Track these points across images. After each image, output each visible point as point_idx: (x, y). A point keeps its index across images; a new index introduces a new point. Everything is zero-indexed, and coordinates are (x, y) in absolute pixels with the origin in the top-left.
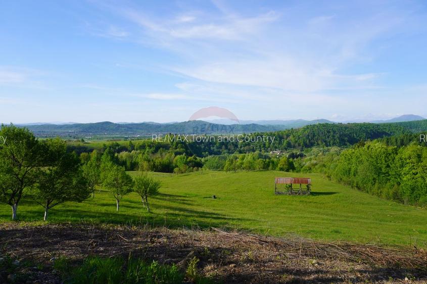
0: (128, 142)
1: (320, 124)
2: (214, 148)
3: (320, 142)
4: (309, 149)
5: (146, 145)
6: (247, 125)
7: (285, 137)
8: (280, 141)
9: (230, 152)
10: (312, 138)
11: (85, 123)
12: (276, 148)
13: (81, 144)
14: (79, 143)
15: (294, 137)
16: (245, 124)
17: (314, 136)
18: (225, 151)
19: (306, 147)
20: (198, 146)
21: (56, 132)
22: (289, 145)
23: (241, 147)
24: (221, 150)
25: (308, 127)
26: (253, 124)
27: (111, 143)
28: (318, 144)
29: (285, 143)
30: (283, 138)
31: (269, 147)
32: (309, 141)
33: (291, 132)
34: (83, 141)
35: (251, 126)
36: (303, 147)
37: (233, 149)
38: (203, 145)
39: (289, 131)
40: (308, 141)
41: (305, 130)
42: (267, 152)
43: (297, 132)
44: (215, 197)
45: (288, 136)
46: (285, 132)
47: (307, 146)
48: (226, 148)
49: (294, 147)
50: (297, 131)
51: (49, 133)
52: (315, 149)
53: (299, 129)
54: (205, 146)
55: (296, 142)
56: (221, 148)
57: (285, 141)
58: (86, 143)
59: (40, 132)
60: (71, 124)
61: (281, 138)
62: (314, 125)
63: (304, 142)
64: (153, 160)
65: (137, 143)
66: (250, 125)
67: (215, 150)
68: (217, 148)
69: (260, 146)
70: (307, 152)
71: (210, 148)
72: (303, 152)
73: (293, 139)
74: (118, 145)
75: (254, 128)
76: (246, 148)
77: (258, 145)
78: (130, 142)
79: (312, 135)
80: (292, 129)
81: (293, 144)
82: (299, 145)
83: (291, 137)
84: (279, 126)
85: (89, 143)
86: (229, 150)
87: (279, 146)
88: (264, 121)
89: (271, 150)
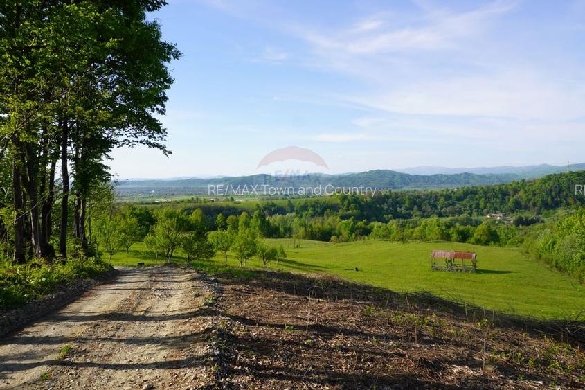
0: (286, 202)
1: (572, 173)
2: (402, 210)
3: (570, 200)
4: (551, 211)
5: (309, 205)
6: (456, 175)
7: (511, 192)
8: (503, 199)
9: (425, 215)
10: (558, 195)
11: (236, 176)
12: (496, 209)
13: (231, 204)
14: (228, 202)
15: (526, 192)
16: (454, 173)
17: (561, 190)
18: (418, 213)
19: (546, 208)
20: (378, 206)
21: (203, 188)
22: (518, 205)
23: (442, 208)
24: (412, 212)
25: (549, 178)
26: (466, 174)
27: (265, 202)
28: (568, 204)
29: (510, 202)
30: (508, 195)
31: (485, 208)
32: (553, 198)
33: (523, 185)
34: (233, 200)
35: (463, 176)
36: (541, 208)
37: (429, 210)
38: (385, 204)
39: (518, 183)
40: (549, 199)
41: (545, 182)
42: (482, 215)
43: (532, 185)
44: (357, 269)
45: (516, 191)
46: (511, 185)
47: (546, 206)
48: (420, 209)
49: (526, 208)
50: (531, 183)
51: (195, 190)
52: (561, 212)
53: (535, 181)
54: (389, 206)
55: (529, 200)
56: (412, 209)
57: (511, 200)
58: (237, 203)
59: (185, 188)
60: (220, 178)
61: (505, 194)
62: (561, 174)
63: (542, 201)
64: (311, 226)
65: (297, 203)
66: (461, 174)
67: (403, 212)
68: (407, 209)
69: (471, 207)
70: (547, 216)
71: (396, 209)
72: (540, 216)
73: (524, 196)
74: (274, 205)
75: (467, 180)
76: (449, 209)
77: (468, 204)
78: (289, 201)
79: (557, 190)
80: (524, 180)
81: (523, 204)
82: (535, 205)
83: (521, 193)
84: (507, 175)
85: (239, 203)
86: (424, 211)
87: (502, 206)
88: (484, 169)
89: (488, 212)
